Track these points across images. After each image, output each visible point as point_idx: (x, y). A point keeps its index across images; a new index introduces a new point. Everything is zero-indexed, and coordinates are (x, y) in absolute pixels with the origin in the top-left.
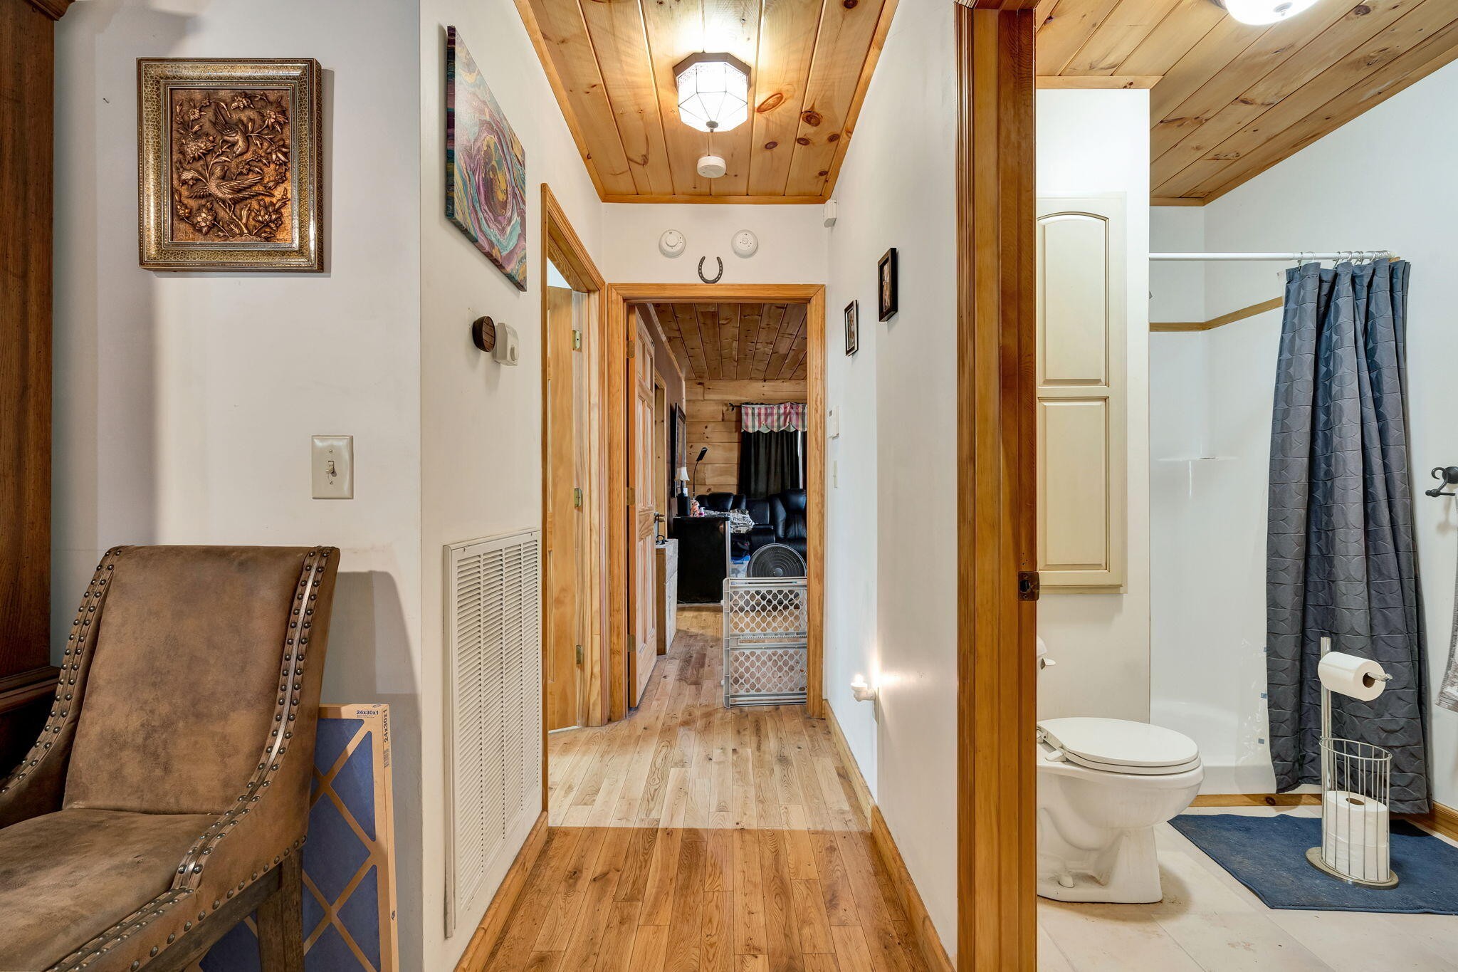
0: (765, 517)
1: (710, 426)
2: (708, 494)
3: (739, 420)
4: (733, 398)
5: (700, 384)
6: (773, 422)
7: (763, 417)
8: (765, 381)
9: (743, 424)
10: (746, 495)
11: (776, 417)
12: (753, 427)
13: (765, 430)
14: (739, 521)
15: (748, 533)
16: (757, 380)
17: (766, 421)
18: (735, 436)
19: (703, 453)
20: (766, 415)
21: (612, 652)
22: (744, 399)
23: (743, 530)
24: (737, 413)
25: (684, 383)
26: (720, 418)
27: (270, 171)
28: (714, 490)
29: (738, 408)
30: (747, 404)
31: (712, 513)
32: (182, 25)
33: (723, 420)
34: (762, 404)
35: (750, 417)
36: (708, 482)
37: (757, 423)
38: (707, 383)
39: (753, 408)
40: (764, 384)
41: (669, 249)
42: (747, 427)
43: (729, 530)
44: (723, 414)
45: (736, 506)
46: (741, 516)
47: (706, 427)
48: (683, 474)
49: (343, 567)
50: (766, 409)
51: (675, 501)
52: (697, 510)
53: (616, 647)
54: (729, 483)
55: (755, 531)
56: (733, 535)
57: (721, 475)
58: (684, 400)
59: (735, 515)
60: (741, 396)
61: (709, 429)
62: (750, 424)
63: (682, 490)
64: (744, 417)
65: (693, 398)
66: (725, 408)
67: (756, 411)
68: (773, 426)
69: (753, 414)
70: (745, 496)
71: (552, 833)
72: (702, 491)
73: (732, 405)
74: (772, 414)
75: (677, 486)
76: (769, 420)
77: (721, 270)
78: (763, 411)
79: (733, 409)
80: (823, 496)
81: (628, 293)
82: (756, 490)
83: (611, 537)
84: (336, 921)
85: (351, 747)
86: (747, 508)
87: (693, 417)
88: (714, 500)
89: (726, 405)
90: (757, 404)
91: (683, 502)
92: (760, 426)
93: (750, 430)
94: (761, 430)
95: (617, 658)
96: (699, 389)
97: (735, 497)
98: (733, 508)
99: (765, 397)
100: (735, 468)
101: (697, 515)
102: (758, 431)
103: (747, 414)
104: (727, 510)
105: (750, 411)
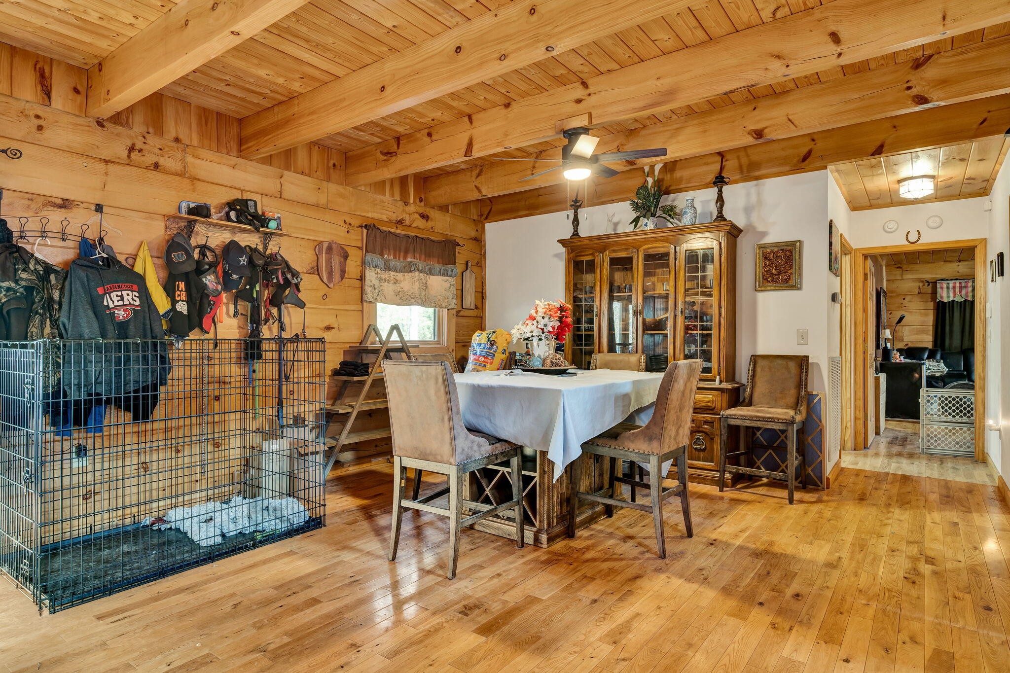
0: (959, 365)
1: (908, 298)
2: (906, 348)
3: (934, 293)
4: (929, 276)
5: (898, 268)
6: (967, 293)
7: (957, 290)
8: (960, 261)
9: (938, 296)
10: (939, 348)
12: (948, 297)
13: (959, 299)
14: (934, 367)
15: (942, 376)
16: (951, 261)
17: (960, 292)
18: (931, 305)
19: (901, 319)
20: (961, 288)
21: (856, 418)
22: (939, 276)
23: (938, 374)
24: (932, 287)
25: (884, 268)
26: (917, 292)
27: (787, 267)
28: (911, 345)
29: (934, 284)
30: (942, 280)
31: (909, 361)
32: (764, 234)
33: (919, 293)
34: (957, 279)
35: (945, 290)
36: (905, 339)
37: (951, 295)
38: (904, 267)
39: (948, 284)
40: (959, 263)
41: (888, 230)
42: (942, 297)
43: (925, 374)
44: (919, 288)
45: (932, 356)
46: (935, 364)
47: (904, 299)
48: (887, 334)
49: (810, 361)
50: (960, 283)
51: (880, 352)
52: (898, 358)
53: (858, 417)
54: (927, 340)
55: (948, 375)
56: (928, 377)
57: (917, 334)
58: (885, 280)
59: (931, 363)
60: (936, 274)
61: (907, 300)
62: (945, 295)
63: (886, 344)
64: (939, 290)
65: (892, 278)
66: (921, 284)
67: (951, 285)
68: (968, 297)
69: (948, 288)
70: (940, 350)
71: (843, 469)
72: (901, 345)
73: (928, 282)
74: (966, 287)
75: (882, 342)
76: (964, 291)
77: (920, 236)
78: (958, 285)
79: (928, 285)
80: (984, 347)
81: (865, 252)
82: (950, 345)
83: (855, 365)
84: (810, 441)
85: (815, 401)
86: (942, 358)
87: (892, 292)
88: (912, 352)
89: (922, 282)
90: (952, 280)
91: (886, 353)
92: (954, 296)
93: (945, 300)
94: (955, 299)
95: (858, 422)
97: (930, 350)
98: (928, 358)
99: (960, 274)
100: (931, 329)
101: (898, 361)
102: (953, 301)
103: (942, 288)
104: (923, 360)
105: (945, 286)
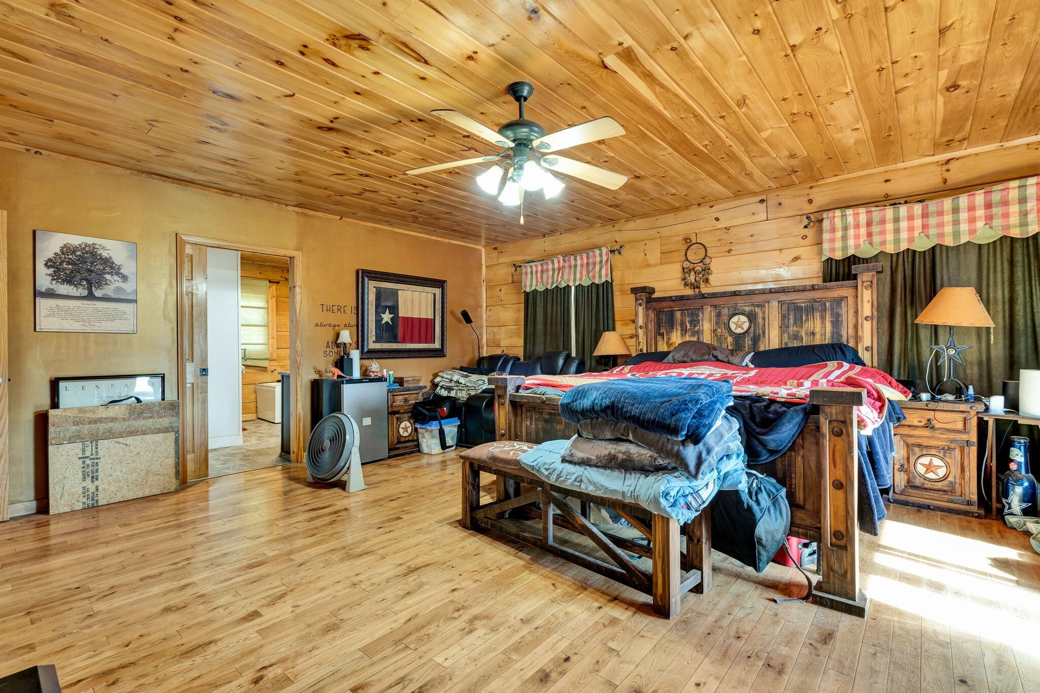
1: (504, 288)
3: (521, 280)
5: (494, 249)
6: (548, 279)
7: (539, 275)
9: (523, 284)
11: (551, 273)
12: (531, 286)
13: (541, 288)
17: (542, 278)
18: (520, 297)
20: (542, 271)
22: (525, 258)
26: (510, 280)
30: (527, 262)
33: (513, 282)
34: (538, 261)
35: (529, 276)
37: (534, 282)
38: (500, 248)
39: (532, 267)
40: (543, 240)
42: (527, 286)
44: (512, 275)
47: (500, 290)
50: (542, 266)
54: (516, 345)
57: (511, 337)
58: (484, 267)
62: (528, 283)
64: (524, 276)
65: (490, 263)
66: (514, 270)
67: (534, 270)
68: (548, 284)
69: (532, 272)
74: (547, 270)
76: (545, 278)
78: (540, 268)
87: (492, 282)
90: (535, 262)
92: (537, 285)
93: (530, 289)
94: (537, 288)
96: (495, 254)
99: (541, 255)
102: (535, 291)
103: (526, 273)
105: (529, 270)
